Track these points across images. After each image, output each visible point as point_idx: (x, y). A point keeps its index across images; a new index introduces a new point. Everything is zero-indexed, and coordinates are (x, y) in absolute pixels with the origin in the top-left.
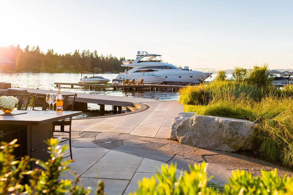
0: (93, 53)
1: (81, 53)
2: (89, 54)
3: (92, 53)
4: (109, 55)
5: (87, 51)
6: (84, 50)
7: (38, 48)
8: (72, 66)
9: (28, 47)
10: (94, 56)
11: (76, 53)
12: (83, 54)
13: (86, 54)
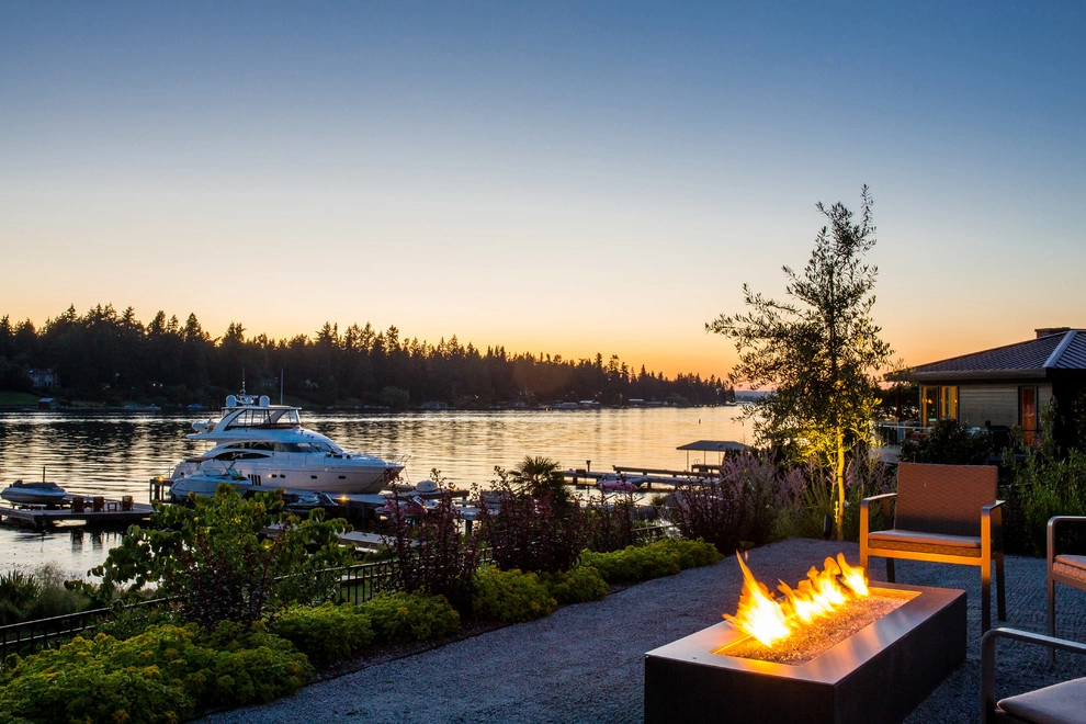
0: (384, 335)
1: (342, 334)
2: (371, 339)
3: (381, 336)
4: (446, 342)
5: (362, 327)
6: (352, 325)
7: (192, 322)
8: (308, 382)
9: (161, 316)
10: (386, 345)
11: (326, 337)
12: (349, 339)
13: (358, 341)
